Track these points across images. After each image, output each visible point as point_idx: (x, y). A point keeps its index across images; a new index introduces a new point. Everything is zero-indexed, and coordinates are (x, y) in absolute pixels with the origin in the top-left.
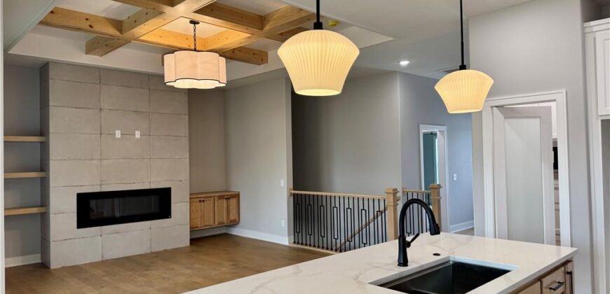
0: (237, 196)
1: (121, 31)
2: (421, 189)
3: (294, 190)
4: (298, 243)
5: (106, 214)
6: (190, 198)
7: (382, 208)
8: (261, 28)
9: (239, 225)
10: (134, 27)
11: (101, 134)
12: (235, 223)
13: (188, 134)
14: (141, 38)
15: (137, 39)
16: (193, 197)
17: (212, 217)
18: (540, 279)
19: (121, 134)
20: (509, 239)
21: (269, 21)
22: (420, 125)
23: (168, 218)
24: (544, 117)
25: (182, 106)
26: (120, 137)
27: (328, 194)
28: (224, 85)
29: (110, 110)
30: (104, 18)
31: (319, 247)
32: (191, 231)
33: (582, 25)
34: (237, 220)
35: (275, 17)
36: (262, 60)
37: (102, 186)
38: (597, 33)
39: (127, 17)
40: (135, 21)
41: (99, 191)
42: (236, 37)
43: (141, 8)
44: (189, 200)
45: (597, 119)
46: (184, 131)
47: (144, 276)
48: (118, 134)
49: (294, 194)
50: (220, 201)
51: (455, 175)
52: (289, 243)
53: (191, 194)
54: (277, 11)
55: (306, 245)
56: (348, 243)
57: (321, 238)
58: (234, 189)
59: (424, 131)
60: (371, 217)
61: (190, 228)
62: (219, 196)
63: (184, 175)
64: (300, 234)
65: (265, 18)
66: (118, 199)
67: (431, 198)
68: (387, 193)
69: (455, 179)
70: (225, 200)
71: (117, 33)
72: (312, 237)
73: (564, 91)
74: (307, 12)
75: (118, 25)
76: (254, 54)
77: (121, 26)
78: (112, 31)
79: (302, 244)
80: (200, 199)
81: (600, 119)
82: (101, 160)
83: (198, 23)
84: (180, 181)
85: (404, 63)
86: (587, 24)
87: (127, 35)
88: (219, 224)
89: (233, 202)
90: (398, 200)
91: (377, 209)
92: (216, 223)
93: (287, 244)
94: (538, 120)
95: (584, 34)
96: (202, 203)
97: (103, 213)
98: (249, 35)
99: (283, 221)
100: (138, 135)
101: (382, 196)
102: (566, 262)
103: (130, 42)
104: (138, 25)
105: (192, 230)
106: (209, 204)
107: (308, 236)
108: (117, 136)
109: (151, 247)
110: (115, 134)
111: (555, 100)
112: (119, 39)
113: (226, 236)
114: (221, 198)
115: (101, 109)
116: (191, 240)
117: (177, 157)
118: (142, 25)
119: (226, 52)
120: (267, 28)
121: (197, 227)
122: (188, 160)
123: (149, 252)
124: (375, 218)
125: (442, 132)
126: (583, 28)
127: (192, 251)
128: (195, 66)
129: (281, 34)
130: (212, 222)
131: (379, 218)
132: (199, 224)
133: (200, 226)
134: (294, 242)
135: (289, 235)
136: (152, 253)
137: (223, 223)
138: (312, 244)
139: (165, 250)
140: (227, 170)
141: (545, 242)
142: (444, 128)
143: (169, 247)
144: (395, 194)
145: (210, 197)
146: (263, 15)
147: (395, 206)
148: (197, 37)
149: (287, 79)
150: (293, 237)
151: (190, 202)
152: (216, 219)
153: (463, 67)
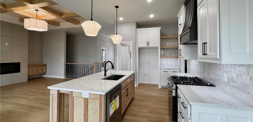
0: (46, 65)
1: (5, 8)
2: (101, 62)
3: (66, 63)
6: (28, 66)
7: (92, 67)
8: (61, 16)
10: (12, 8)
12: (45, 73)
13: (28, 45)
14: (14, 11)
15: (12, 11)
16: (29, 66)
17: (35, 72)
18: (130, 76)
20: (122, 70)
21: (63, 15)
23: (19, 72)
24: (129, 46)
25: (26, 36)
27: (76, 64)
28: (47, 31)
35: (66, 14)
36: (58, 25)
38: (138, 31)
39: (9, 3)
40: (13, 6)
42: (52, 17)
43: (17, 2)
45: (138, 47)
46: (26, 44)
47: (11, 91)
50: (39, 67)
53: (28, 65)
54: (66, 12)
58: (44, 63)
60: (90, 69)
61: (28, 75)
63: (26, 58)
64: (68, 75)
70: (41, 66)
72: (72, 76)
73: (132, 41)
74: (77, 14)
76: (56, 23)
77: (5, 6)
79: (69, 78)
83: (38, 11)
84: (24, 60)
87: (7, 9)
89: (44, 67)
91: (91, 67)
92: (38, 74)
93: (64, 78)
94: (128, 47)
95: (136, 31)
96: (33, 67)
98: (56, 17)
100: (7, 44)
101: (93, 64)
102: (134, 74)
103: (8, 12)
105: (28, 76)
106: (35, 68)
109: (11, 83)
111: (131, 43)
113: (41, 78)
114: (39, 66)
116: (28, 79)
117: (23, 52)
118: (16, 8)
119: (48, 21)
120: (63, 16)
122: (27, 53)
124: (91, 69)
125: (106, 49)
126: (136, 30)
127: (28, 83)
128: (37, 24)
129: (67, 19)
130: (36, 74)
132: (31, 74)
134: (66, 78)
135: (64, 76)
136: (11, 84)
137: (40, 74)
139: (17, 83)
140: (41, 56)
142: (106, 48)
144: (96, 63)
145: (36, 65)
146: (62, 13)
147: (96, 66)
148: (37, 15)
149: (65, 31)
150: (65, 76)
151: (28, 67)
152: (38, 72)
153: (117, 34)
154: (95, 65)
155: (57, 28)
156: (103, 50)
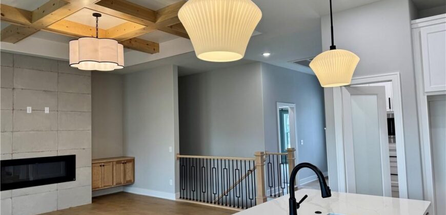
0: (132, 161)
1: (31, 20)
2: (278, 152)
3: (181, 154)
4: (184, 198)
5: (22, 177)
6: (92, 164)
7: (252, 168)
8: (155, 21)
9: (134, 184)
10: (42, 17)
11: (13, 110)
12: (130, 183)
13: (91, 111)
14: (49, 27)
15: (46, 28)
16: (95, 163)
17: (110, 179)
19: (32, 110)
21: (161, 15)
22: (277, 103)
23: (73, 180)
24: (379, 93)
25: (86, 87)
26: (31, 112)
27: (208, 157)
28: (122, 67)
29: (22, 89)
30: (16, 8)
31: (200, 201)
32: (92, 191)
33: (410, 22)
34: (133, 181)
35: (166, 11)
36: (154, 50)
37: (13, 155)
38: (421, 28)
39: (36, 8)
40: (44, 12)
41: (10, 159)
42: (133, 28)
44: (91, 165)
45: (424, 95)
46: (87, 107)
48: (29, 110)
49: (180, 158)
50: (118, 165)
51: (302, 141)
52: (176, 199)
53: (92, 160)
55: (190, 199)
56: (224, 197)
57: (202, 194)
58: (130, 155)
59: (280, 107)
60: (244, 174)
62: (118, 161)
63: (87, 145)
64: (185, 191)
65: (157, 13)
66: (32, 165)
67: (287, 158)
68: (256, 156)
69: (302, 144)
70: (122, 164)
71: (28, 22)
72: (195, 192)
73: (398, 73)
75: (29, 15)
76: (148, 45)
77: (31, 16)
78: (23, 20)
79: (187, 199)
80: (101, 164)
81: (426, 95)
82: (12, 132)
83: (100, 15)
84: (84, 149)
85: (266, 55)
86: (414, 21)
87: (36, 24)
88: (117, 184)
89: (129, 165)
90: (264, 161)
91: (248, 169)
92: (115, 184)
93: (174, 199)
94: (376, 96)
95: (412, 29)
96: (103, 167)
97: (18, 177)
98: (144, 27)
99: (171, 181)
100: (47, 110)
101: (252, 158)
103: (39, 30)
104: (46, 15)
105: (94, 190)
106: (108, 168)
107: (192, 192)
108: (28, 112)
109: (57, 206)
110: (26, 110)
111: (391, 81)
112: (29, 28)
113: (123, 195)
114: (118, 162)
115: (13, 89)
116: (93, 198)
117: (82, 129)
118: (50, 15)
119: (124, 41)
120: (159, 21)
121: (99, 188)
122: (90, 132)
123: (56, 210)
124: (247, 175)
125: (292, 108)
126: (411, 24)
127: (93, 209)
128: (96, 51)
129: (171, 27)
130: (110, 183)
131: (250, 175)
132: (100, 185)
133: (100, 186)
134: (180, 198)
135: (176, 192)
136: (58, 210)
137: (120, 184)
138: (195, 198)
139: (70, 208)
140: (124, 140)
141: (384, 194)
142: (294, 105)
143: (74, 205)
144: (262, 156)
145: (110, 162)
146: (156, 10)
147: (262, 166)
148: (99, 27)
149: (174, 66)
150: (179, 193)
151: (92, 167)
152: (115, 180)
153: (333, 47)
154: (258, 162)
155: (153, 57)
156: (283, 111)
